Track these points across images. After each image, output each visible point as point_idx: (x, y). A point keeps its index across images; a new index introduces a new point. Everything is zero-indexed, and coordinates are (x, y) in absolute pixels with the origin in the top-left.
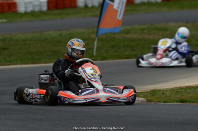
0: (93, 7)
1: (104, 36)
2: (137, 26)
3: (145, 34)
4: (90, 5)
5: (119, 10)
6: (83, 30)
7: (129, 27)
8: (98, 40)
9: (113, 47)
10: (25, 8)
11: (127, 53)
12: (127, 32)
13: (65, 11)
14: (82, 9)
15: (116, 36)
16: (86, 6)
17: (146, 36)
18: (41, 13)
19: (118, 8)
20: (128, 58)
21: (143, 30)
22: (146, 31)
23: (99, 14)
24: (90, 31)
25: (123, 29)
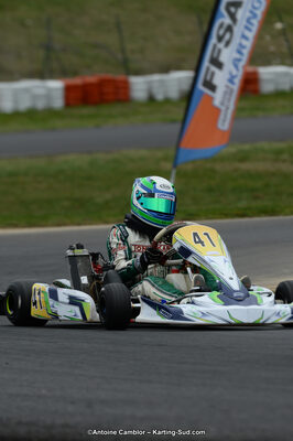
0: (167, 101)
1: (189, 167)
2: (265, 145)
3: (284, 161)
4: (160, 97)
5: (223, 108)
6: (143, 153)
7: (247, 147)
8: (177, 174)
9: (210, 190)
10: (16, 101)
11: (243, 204)
12: (244, 158)
13: (105, 110)
14: (141, 104)
15: (218, 167)
16: (151, 99)
17: (285, 167)
18: (50, 113)
19: (222, 104)
20: (243, 216)
21: (279, 152)
22: (285, 156)
23: (181, 116)
24: (160, 154)
25: (232, 149)
